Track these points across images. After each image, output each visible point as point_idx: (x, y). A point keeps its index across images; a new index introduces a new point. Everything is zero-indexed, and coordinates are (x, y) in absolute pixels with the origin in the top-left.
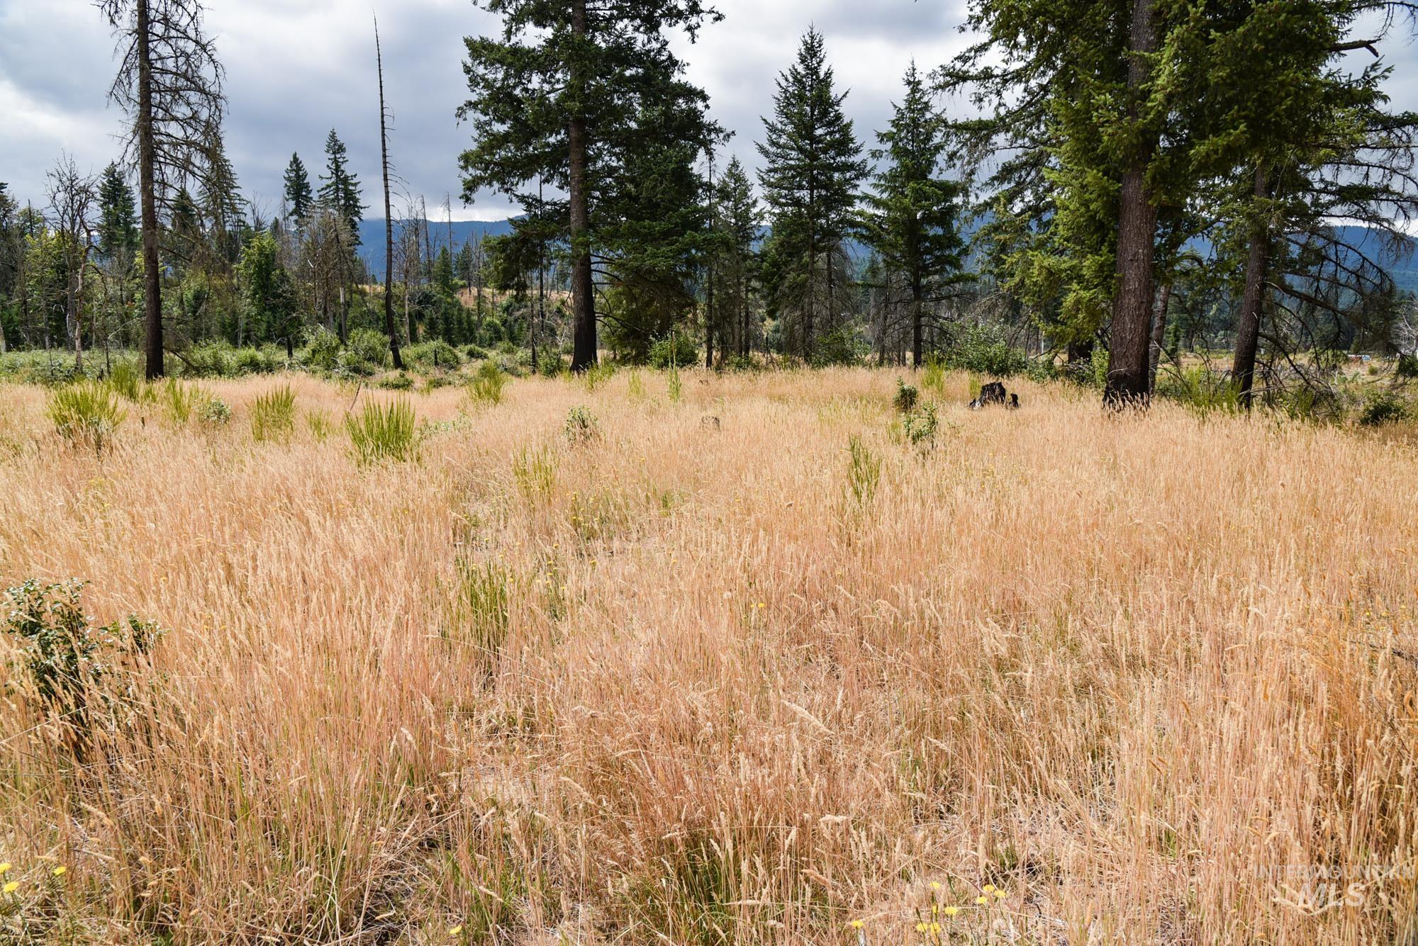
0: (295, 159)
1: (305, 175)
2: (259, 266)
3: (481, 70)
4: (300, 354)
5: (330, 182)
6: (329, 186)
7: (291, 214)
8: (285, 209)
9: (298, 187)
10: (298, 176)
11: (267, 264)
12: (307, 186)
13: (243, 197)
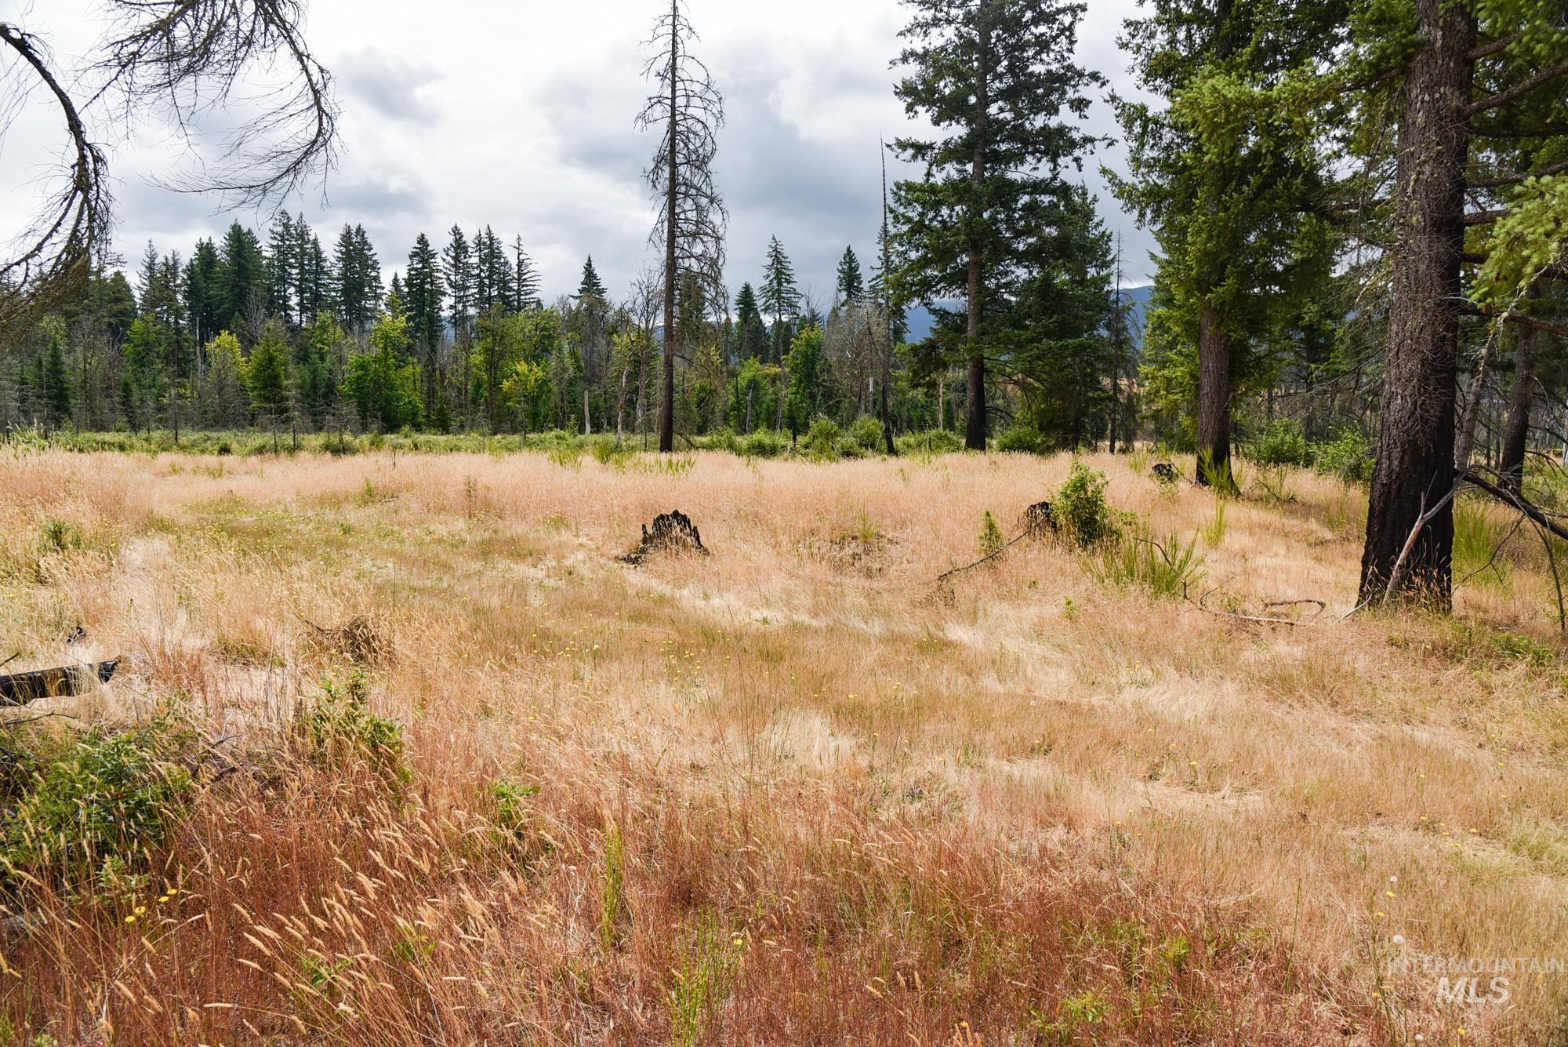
0: (849, 251)
1: (857, 267)
2: (806, 356)
3: (902, 210)
4: (802, 439)
5: (879, 272)
6: (878, 277)
7: (843, 305)
8: (838, 300)
9: (850, 278)
10: (850, 268)
11: (813, 355)
12: (858, 277)
13: (798, 291)
